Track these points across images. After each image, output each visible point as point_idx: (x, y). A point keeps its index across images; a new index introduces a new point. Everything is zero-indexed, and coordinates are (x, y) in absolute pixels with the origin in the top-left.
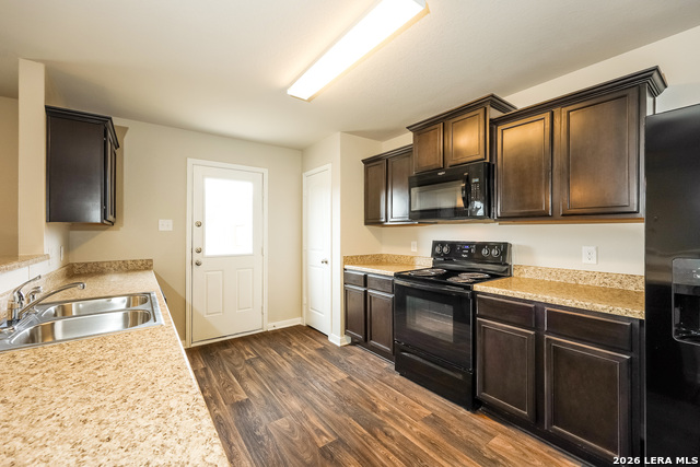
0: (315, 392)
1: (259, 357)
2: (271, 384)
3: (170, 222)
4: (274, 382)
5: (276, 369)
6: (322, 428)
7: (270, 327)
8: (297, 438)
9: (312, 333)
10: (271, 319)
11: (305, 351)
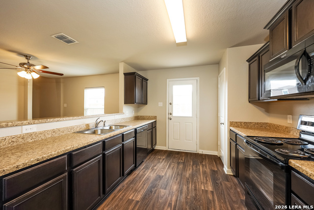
0: (188, 188)
1: (184, 163)
2: (176, 175)
3: (162, 103)
4: (178, 174)
5: (185, 170)
6: (173, 204)
7: (200, 152)
8: (161, 201)
9: (218, 162)
10: (201, 148)
11: (205, 168)
